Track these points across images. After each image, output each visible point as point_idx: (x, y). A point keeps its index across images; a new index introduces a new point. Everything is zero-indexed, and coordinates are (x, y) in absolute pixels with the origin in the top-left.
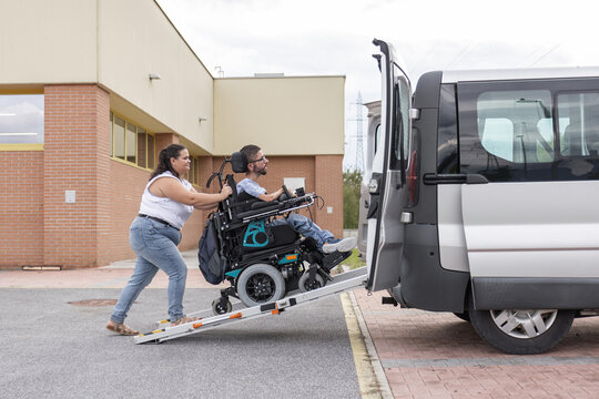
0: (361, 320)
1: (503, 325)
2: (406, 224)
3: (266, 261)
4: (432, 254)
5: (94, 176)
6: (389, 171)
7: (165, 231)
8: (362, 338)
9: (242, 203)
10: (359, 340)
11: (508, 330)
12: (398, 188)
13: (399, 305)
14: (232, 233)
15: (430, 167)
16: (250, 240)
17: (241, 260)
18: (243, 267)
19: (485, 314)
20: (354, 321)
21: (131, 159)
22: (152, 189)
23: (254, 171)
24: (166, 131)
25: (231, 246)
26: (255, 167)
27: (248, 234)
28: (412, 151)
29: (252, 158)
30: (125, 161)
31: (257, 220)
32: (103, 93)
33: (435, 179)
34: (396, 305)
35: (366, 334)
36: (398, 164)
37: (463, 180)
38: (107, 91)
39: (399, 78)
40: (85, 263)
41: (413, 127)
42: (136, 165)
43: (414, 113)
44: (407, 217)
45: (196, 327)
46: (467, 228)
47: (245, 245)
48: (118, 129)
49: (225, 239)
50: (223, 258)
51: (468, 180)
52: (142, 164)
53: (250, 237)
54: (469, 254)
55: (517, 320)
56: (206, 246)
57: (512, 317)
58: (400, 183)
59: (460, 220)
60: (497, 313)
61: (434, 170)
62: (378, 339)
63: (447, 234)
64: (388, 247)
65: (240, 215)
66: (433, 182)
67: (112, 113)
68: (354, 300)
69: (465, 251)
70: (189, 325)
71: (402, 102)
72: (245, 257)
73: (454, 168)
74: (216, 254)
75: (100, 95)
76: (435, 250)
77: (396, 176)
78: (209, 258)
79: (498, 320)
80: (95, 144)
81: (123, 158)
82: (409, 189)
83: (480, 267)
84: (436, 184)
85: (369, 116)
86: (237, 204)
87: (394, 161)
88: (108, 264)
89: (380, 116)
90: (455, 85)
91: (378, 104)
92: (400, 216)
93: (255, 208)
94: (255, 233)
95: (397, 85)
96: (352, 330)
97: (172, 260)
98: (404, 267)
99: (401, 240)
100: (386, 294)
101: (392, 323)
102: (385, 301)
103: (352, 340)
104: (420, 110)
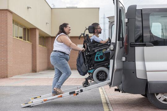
0: (107, 97)
1: (159, 99)
2: (123, 61)
3: (103, 66)
4: (133, 73)
5: (7, 44)
6: (118, 42)
7: (64, 56)
8: (107, 104)
9: (94, 44)
10: (106, 105)
11: (161, 100)
12: (121, 48)
13: (121, 92)
14: (90, 56)
15: (132, 40)
16: (97, 58)
17: (94, 66)
18: (95, 69)
19: (153, 95)
20: (104, 97)
21: (21, 38)
22: (59, 39)
23: (97, 32)
24: (34, 27)
25: (89, 61)
26: (97, 31)
27: (96, 56)
28: (126, 35)
29: (96, 27)
30: (18, 38)
31: (100, 50)
32: (10, 13)
33: (134, 45)
34: (120, 92)
35: (109, 102)
36: (121, 39)
37: (144, 45)
38: (11, 12)
39: (121, 7)
40: (3, 76)
41: (126, 26)
42: (22, 40)
43: (126, 20)
44: (124, 59)
45: (45, 101)
46: (146, 63)
47: (95, 60)
48: (16, 26)
49: (87, 59)
50: (86, 65)
51: (146, 45)
52: (25, 39)
53: (97, 57)
54: (147, 72)
55: (165, 97)
56: (80, 61)
57: (162, 95)
58: (122, 46)
59: (143, 60)
60: (157, 94)
61: (134, 41)
62: (113, 104)
63: (139, 65)
64: (117, 70)
65: (93, 49)
66: (134, 46)
67: (13, 21)
68: (104, 89)
69: (145, 71)
70: (42, 100)
71: (122, 16)
72: (95, 65)
73: (141, 41)
74: (84, 64)
75: (9, 14)
76: (134, 71)
77: (120, 44)
78: (81, 65)
79: (158, 97)
80: (7, 32)
81: (18, 37)
82: (125, 48)
83: (151, 77)
84: (135, 47)
85: (109, 22)
86: (92, 45)
87: (119, 38)
88: (12, 77)
89: (114, 22)
90: (141, 10)
91: (113, 17)
92: (121, 58)
93: (99, 46)
94: (99, 56)
95: (120, 10)
96: (103, 101)
97: (66, 69)
98: (123, 78)
99: (122, 68)
100: (116, 88)
101: (118, 98)
102: (116, 90)
103: (103, 105)
104: (128, 19)
